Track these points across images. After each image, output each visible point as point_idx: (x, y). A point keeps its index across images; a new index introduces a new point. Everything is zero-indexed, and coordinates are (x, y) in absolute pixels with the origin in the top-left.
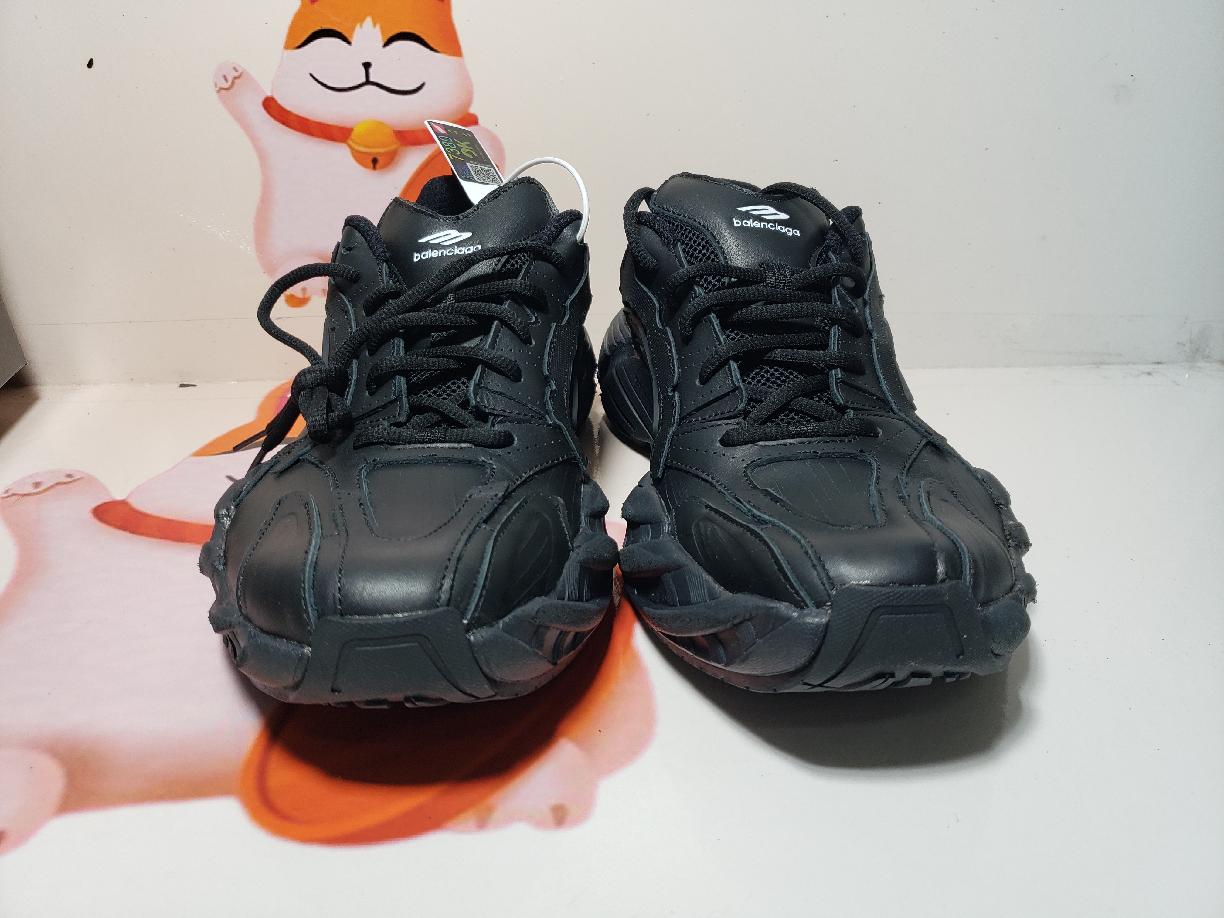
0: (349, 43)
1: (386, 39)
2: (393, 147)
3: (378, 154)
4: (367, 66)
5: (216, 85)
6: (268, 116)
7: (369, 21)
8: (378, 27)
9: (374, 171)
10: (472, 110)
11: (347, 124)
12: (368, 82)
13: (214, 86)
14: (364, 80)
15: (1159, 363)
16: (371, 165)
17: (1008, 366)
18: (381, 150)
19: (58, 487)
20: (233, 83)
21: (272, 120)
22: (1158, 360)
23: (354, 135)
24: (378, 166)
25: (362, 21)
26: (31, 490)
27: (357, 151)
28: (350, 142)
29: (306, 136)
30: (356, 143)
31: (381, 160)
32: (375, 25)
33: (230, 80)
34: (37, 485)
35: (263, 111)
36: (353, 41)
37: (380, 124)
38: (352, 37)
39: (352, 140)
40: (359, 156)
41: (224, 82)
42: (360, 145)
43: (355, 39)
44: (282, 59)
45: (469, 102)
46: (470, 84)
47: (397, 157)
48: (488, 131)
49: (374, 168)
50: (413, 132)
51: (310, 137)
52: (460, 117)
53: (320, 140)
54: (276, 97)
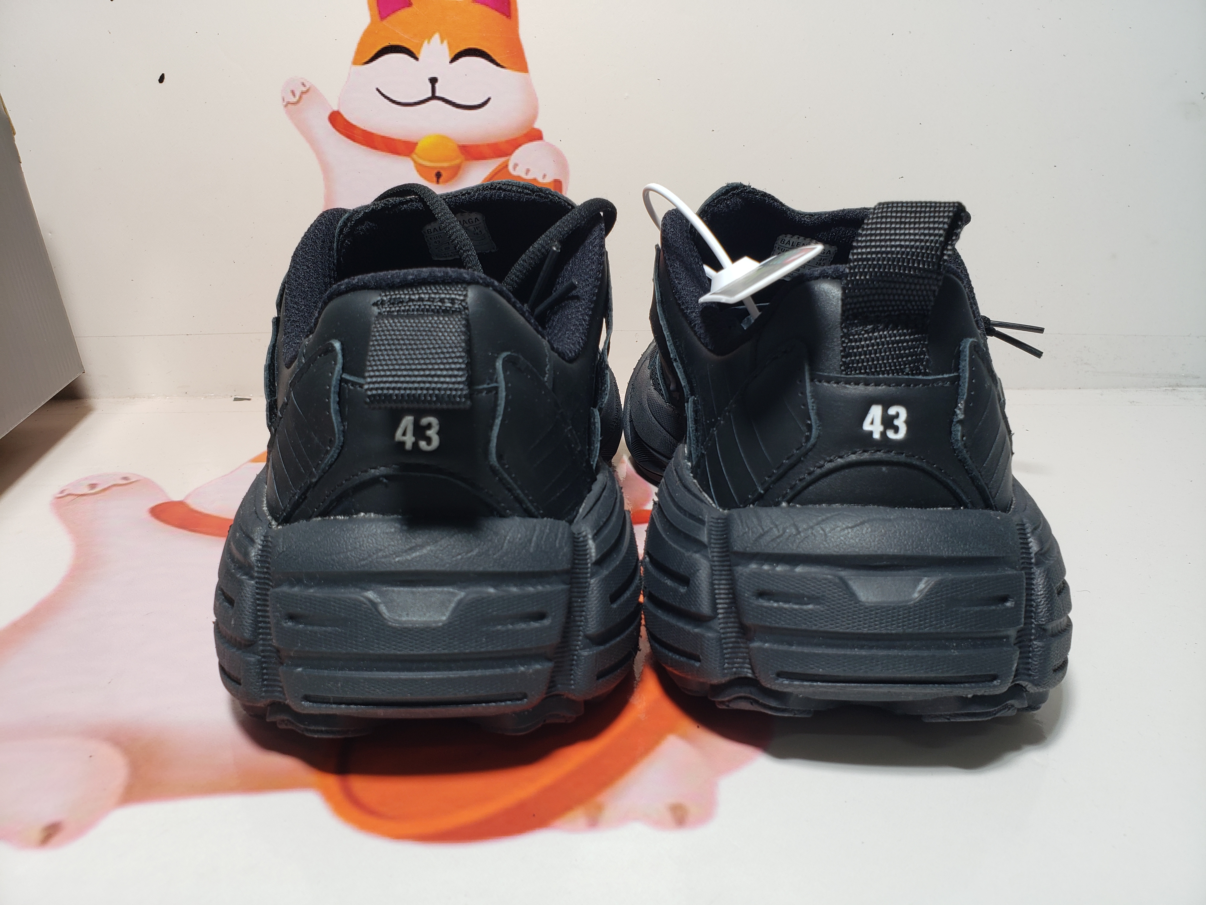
0: (416, 59)
1: (453, 55)
2: (457, 162)
3: (442, 168)
4: (433, 81)
5: (284, 100)
6: (334, 130)
7: (436, 37)
8: (445, 42)
9: (437, 185)
10: (537, 125)
11: (411, 138)
12: (434, 97)
13: (281, 100)
14: (430, 95)
16: (435, 179)
17: (1080, 388)
18: (445, 165)
19: (114, 488)
20: (300, 97)
21: (337, 133)
23: (418, 149)
24: (441, 180)
25: (430, 37)
26: (86, 490)
27: (420, 165)
28: (414, 156)
29: (369, 149)
30: (420, 157)
31: (444, 174)
32: (442, 42)
33: (298, 95)
34: (93, 486)
35: (329, 125)
36: (420, 58)
37: (444, 139)
38: (419, 53)
39: (416, 154)
40: (422, 171)
41: (292, 97)
42: (424, 159)
43: (422, 55)
44: (349, 74)
45: (534, 117)
46: (536, 99)
47: (461, 172)
48: (552, 146)
49: (438, 182)
50: (477, 146)
51: (374, 151)
52: (525, 132)
53: (384, 154)
54: (343, 112)
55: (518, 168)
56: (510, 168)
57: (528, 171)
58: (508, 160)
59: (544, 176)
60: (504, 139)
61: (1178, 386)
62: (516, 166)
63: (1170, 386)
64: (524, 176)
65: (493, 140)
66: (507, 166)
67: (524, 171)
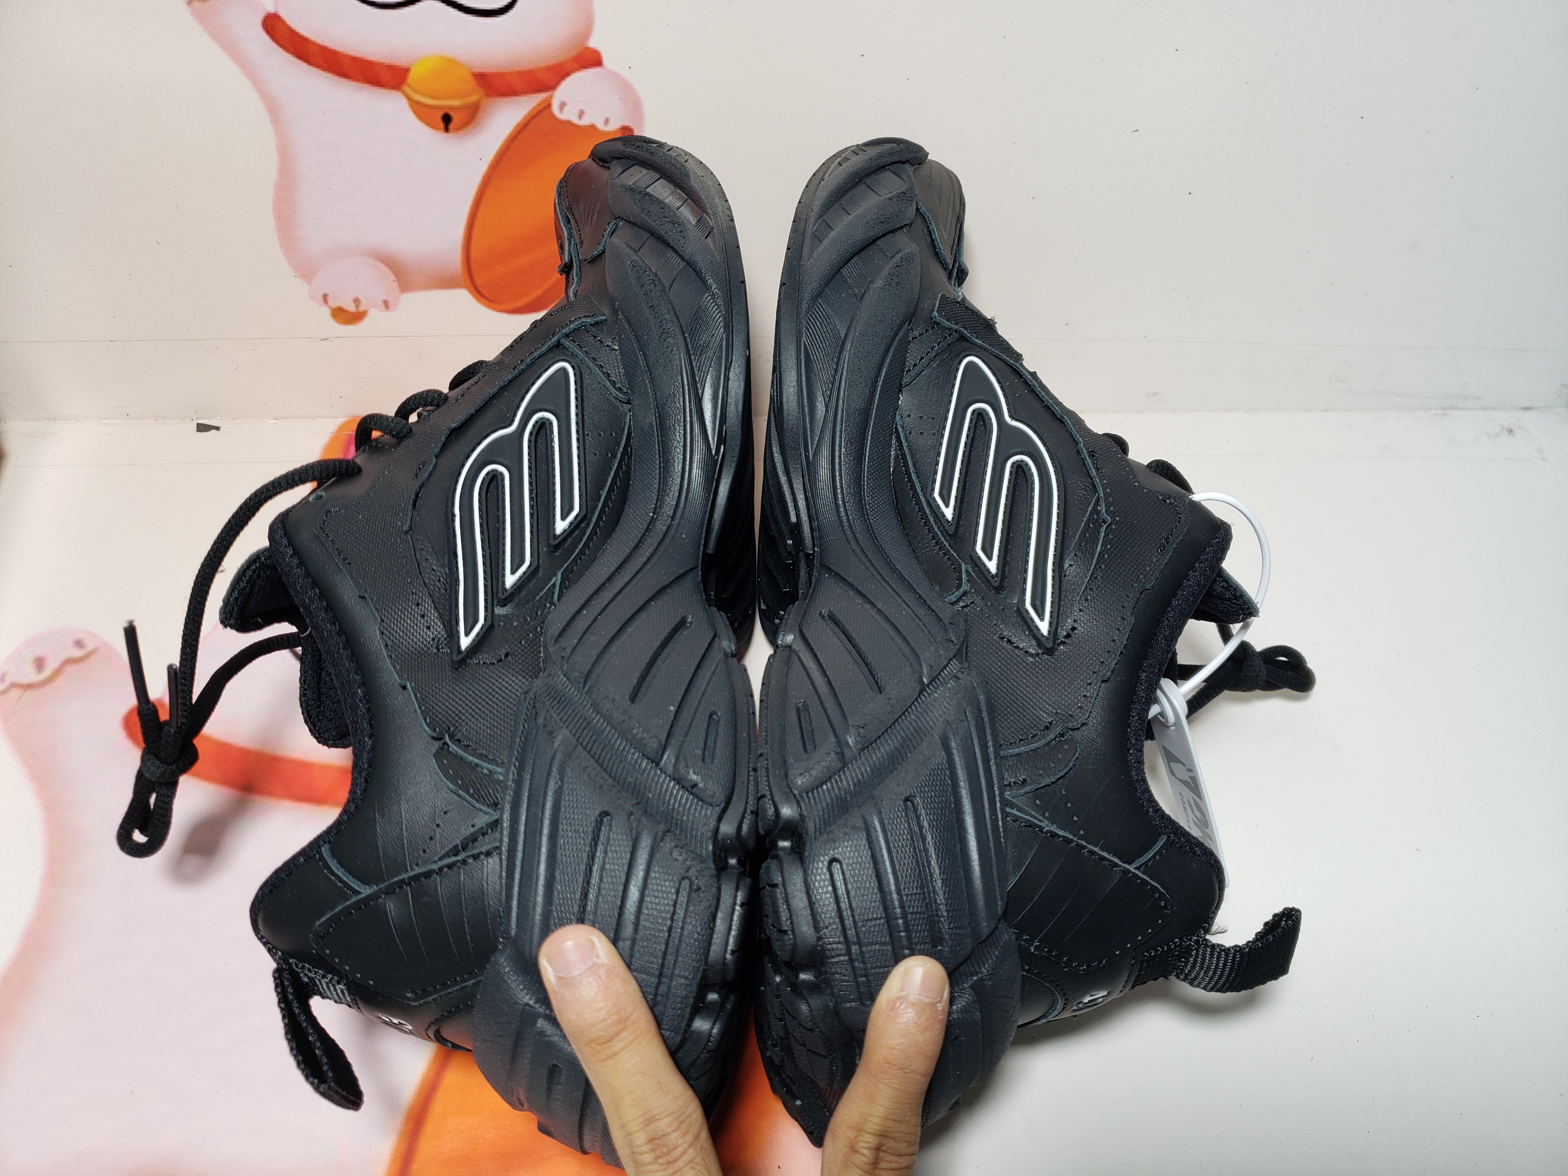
2: (474, 98)
3: (451, 108)
6: (273, 45)
9: (445, 135)
10: (593, 43)
11: (401, 61)
15: (1528, 409)
16: (442, 125)
17: (1326, 411)
18: (456, 103)
19: (71, 664)
21: (281, 51)
22: (1528, 405)
23: (412, 77)
24: (452, 126)
27: (418, 103)
28: (407, 89)
29: (336, 78)
30: (415, 91)
31: (456, 118)
35: (265, 37)
37: (451, 63)
39: (409, 86)
40: (421, 111)
42: (423, 94)
45: (588, 31)
47: (480, 114)
48: (616, 76)
49: (447, 130)
50: (502, 75)
51: (344, 80)
52: (574, 53)
53: (360, 85)
54: (283, 14)
55: (566, 109)
56: (555, 108)
57: (581, 114)
58: (551, 97)
59: (607, 121)
60: (543, 64)
61: (1452, 408)
62: (563, 105)
63: (1441, 408)
64: (575, 120)
65: (525, 66)
66: (549, 106)
67: (576, 113)
